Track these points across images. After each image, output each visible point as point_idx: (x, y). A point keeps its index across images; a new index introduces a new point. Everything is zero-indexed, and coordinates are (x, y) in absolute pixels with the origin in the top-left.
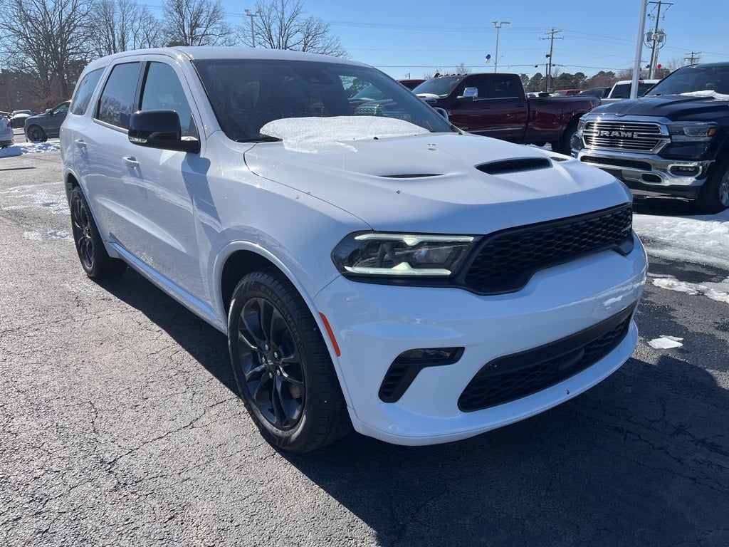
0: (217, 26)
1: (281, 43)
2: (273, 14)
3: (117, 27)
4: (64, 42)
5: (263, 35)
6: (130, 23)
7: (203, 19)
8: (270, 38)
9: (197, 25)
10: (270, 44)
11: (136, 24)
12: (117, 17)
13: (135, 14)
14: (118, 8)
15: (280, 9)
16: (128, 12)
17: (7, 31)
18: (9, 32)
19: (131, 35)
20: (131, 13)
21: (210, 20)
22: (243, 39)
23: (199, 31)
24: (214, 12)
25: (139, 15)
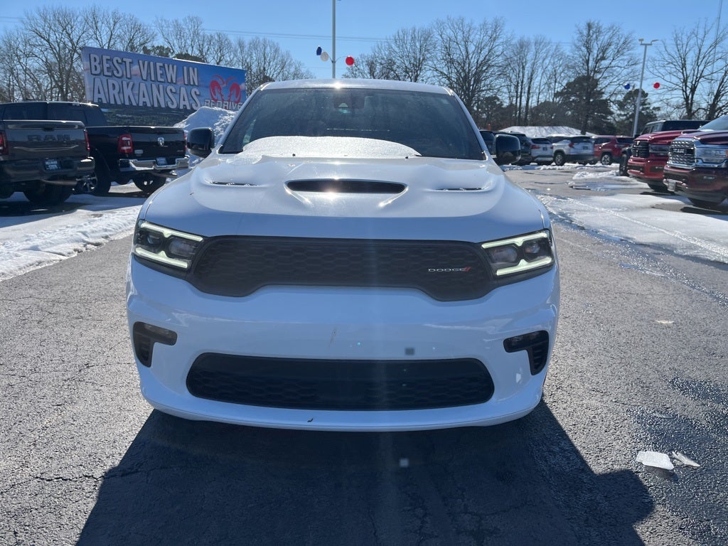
0: (625, 57)
1: (696, 72)
2: (692, 42)
3: (528, 66)
4: (478, 81)
5: (676, 64)
6: (541, 61)
7: (610, 53)
8: (684, 66)
9: (603, 58)
10: (683, 73)
11: (547, 61)
12: (530, 56)
13: (548, 52)
14: (533, 48)
15: (700, 36)
16: (542, 50)
17: (435, 72)
18: (435, 73)
19: (540, 71)
20: (544, 51)
21: (618, 52)
22: (651, 69)
23: (604, 63)
24: (624, 43)
25: (551, 53)
